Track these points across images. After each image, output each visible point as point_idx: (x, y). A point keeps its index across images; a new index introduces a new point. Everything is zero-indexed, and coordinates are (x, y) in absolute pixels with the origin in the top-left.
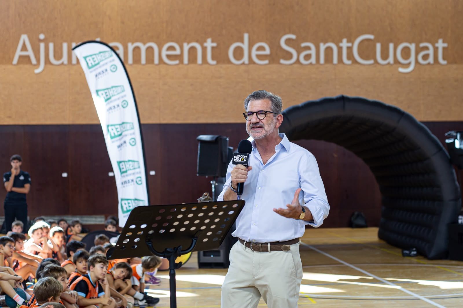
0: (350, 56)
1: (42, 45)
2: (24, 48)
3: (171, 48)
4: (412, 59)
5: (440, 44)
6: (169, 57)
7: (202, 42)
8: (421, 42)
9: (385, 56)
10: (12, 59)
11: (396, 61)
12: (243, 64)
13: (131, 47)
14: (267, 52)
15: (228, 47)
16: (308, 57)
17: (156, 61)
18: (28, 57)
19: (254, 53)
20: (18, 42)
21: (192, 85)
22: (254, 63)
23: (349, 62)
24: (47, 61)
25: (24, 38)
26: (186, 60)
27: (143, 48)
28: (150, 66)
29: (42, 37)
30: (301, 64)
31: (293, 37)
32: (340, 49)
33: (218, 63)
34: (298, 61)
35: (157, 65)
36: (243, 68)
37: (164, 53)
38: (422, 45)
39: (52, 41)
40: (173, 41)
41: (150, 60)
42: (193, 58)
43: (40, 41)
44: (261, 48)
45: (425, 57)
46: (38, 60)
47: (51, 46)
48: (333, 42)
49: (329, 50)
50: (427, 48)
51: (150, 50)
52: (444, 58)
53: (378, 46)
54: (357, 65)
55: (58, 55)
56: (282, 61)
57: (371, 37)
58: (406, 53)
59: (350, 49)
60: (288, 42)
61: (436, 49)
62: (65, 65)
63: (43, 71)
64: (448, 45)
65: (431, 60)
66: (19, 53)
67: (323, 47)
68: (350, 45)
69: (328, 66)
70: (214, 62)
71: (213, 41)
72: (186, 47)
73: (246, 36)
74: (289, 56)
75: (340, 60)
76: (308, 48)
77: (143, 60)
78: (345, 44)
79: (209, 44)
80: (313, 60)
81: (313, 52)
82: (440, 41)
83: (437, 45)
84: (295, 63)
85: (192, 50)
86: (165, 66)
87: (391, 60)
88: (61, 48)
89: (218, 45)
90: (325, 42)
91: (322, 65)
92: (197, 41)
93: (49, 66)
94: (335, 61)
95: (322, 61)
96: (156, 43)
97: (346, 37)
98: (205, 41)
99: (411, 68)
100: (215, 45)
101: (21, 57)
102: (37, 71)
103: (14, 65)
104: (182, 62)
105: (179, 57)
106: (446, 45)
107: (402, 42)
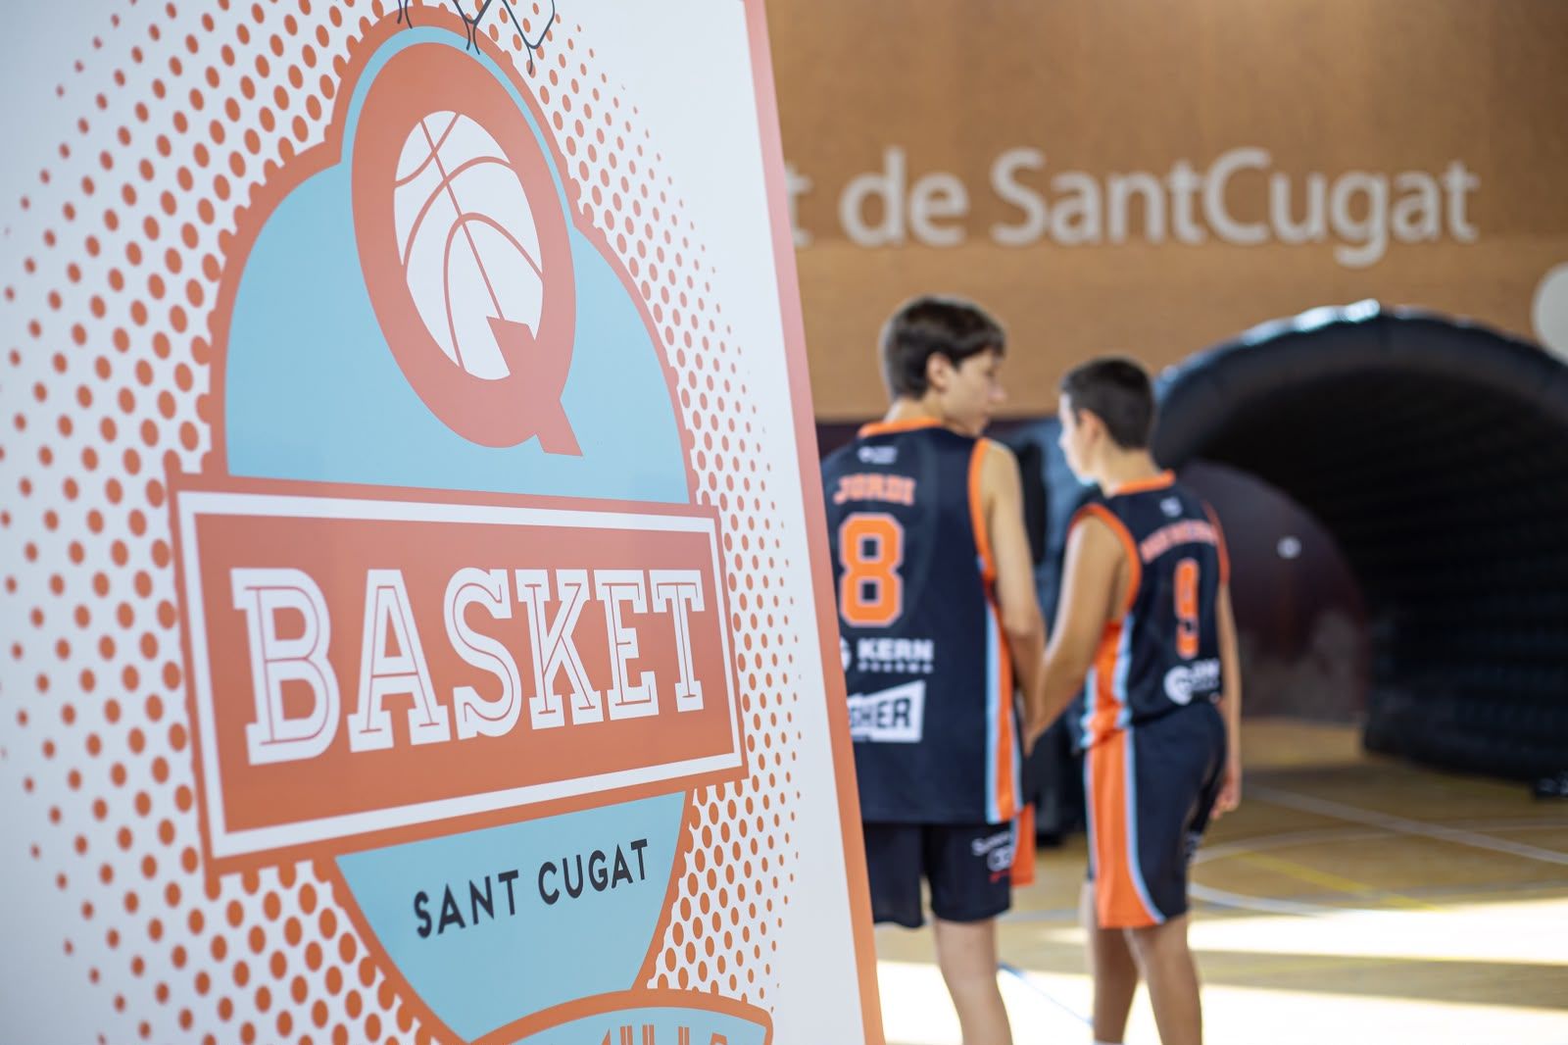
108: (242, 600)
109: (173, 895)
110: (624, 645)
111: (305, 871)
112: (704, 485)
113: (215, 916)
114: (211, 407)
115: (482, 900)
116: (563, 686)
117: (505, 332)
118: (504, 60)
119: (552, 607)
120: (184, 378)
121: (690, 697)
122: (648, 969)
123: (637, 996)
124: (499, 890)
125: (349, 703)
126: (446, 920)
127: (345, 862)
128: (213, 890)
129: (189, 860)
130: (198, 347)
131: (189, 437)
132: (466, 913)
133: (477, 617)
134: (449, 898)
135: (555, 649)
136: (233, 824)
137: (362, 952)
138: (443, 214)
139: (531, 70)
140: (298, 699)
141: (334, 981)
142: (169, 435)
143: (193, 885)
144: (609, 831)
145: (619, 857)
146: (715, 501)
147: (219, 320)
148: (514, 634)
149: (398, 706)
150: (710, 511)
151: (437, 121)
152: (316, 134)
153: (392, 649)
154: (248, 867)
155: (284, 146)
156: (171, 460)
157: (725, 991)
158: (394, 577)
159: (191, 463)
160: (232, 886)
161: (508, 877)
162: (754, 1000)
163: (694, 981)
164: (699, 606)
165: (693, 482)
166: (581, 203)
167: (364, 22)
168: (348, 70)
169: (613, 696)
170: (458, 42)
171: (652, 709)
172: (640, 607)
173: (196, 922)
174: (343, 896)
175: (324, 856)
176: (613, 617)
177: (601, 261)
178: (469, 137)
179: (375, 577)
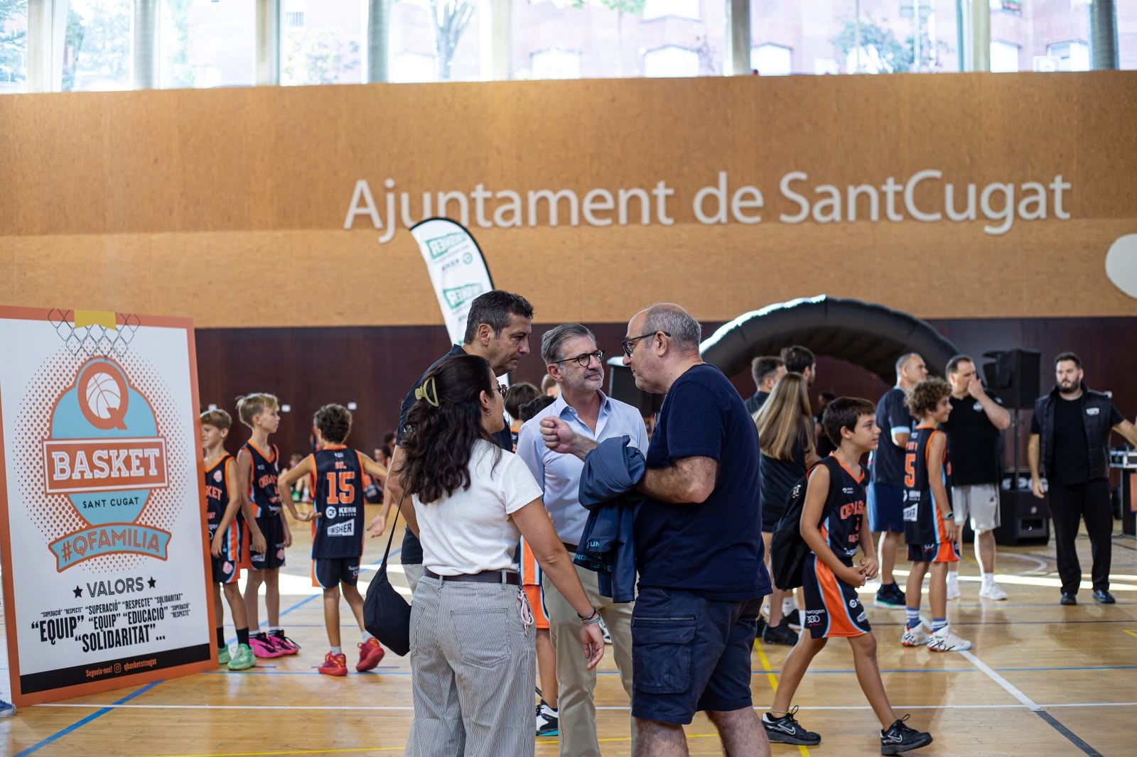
0: (900, 207)
1: (391, 198)
2: (362, 203)
3: (599, 199)
4: (1009, 210)
5: (1059, 185)
6: (595, 213)
7: (649, 188)
8: (1024, 181)
9: (961, 206)
10: (343, 221)
11: (980, 215)
12: (719, 223)
13: (533, 197)
14: (759, 202)
15: (694, 196)
16: (827, 210)
17: (575, 219)
18: (368, 217)
19: (737, 204)
20: (352, 193)
21: (634, 259)
22: (736, 221)
23: (898, 218)
24: (399, 223)
25: (362, 185)
26: (623, 218)
27: (553, 199)
28: (564, 228)
29: (390, 183)
30: (817, 222)
31: (803, 176)
32: (882, 196)
33: (676, 221)
34: (810, 217)
35: (575, 227)
36: (718, 229)
37: (588, 206)
38: (1025, 186)
39: (405, 191)
40: (601, 187)
41: (564, 218)
42: (634, 216)
43: (387, 190)
44: (747, 197)
45: (1032, 207)
46: (385, 221)
47: (405, 198)
48: (871, 183)
49: (863, 199)
50: (1035, 192)
51: (564, 201)
52: (1065, 209)
53: (949, 190)
54: (911, 223)
56: (784, 218)
57: (937, 174)
58: (998, 200)
59: (899, 196)
60: (794, 185)
61: (1050, 194)
63: (393, 238)
64: (1072, 186)
65: (1041, 212)
66: (353, 210)
67: (853, 193)
68: (899, 188)
69: (863, 224)
70: (670, 221)
71: (667, 186)
72: (624, 196)
73: (723, 177)
74: (795, 208)
75: (883, 214)
76: (828, 195)
77: (553, 220)
78: (890, 187)
79: (661, 191)
80: (836, 215)
81: (836, 201)
82: (1058, 179)
83: (1052, 186)
84: (806, 220)
85: (634, 201)
86: (588, 228)
87: (971, 212)
88: (421, 201)
89: (677, 191)
90: (857, 183)
91: (852, 223)
92: (641, 187)
93: (402, 231)
94: (875, 215)
95: (852, 215)
96: (573, 190)
97: (893, 175)
98: (655, 186)
99: (1006, 226)
100: (670, 191)
101: (356, 217)
102: (383, 239)
103: (347, 230)
104: (616, 220)
105: (613, 213)
106: (1068, 186)
107: (990, 182)
108: (53, 456)
109: (40, 497)
110: (135, 463)
111: (62, 496)
112: (162, 432)
113: (47, 501)
114: (50, 429)
115: (98, 504)
116: (119, 470)
117: (110, 410)
118: (114, 361)
119: (117, 457)
120: (45, 425)
121: (153, 472)
122: (137, 519)
123: (134, 524)
124: (102, 503)
125: (72, 471)
126: (89, 506)
127: (70, 496)
128: (46, 497)
129: (43, 493)
130: (48, 421)
131: (45, 433)
132: (94, 505)
133: (100, 458)
134: (90, 503)
135: (118, 463)
136: (50, 488)
137: (72, 509)
138: (98, 391)
139: (120, 360)
140: (63, 471)
141: (67, 512)
142: (42, 433)
143: (43, 497)
144: (129, 496)
145: (131, 500)
146: (165, 435)
147: (52, 416)
148: (109, 461)
149: (82, 473)
150: (162, 437)
151: (96, 376)
152: (71, 383)
153: (81, 463)
154: (53, 495)
155: (65, 387)
156: (42, 437)
157: (158, 526)
158: (83, 452)
159: (46, 437)
160: (50, 497)
161: (104, 501)
162: (166, 529)
163: (149, 523)
164: (158, 455)
165: (159, 432)
166: (132, 383)
167: (85, 359)
168: (78, 372)
169: (132, 472)
170: (103, 360)
171: (143, 474)
172: (141, 456)
173: (43, 501)
174: (69, 500)
175: (66, 494)
176: (133, 459)
177: (136, 393)
178: (105, 376)
179: (79, 453)
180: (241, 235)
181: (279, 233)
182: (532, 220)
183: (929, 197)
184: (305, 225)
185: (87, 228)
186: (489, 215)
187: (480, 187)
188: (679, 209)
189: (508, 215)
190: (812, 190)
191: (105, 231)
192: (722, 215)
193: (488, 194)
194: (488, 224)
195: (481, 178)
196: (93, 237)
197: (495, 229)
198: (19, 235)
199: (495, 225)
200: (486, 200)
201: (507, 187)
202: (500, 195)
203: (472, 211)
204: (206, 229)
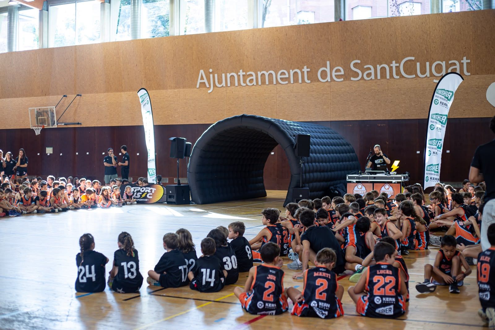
0: (398, 73)
1: (211, 76)
2: (202, 78)
3: (283, 73)
5: (465, 61)
6: (282, 79)
7: (301, 69)
8: (450, 60)
9: (423, 71)
10: (196, 85)
11: (432, 75)
12: (327, 81)
13: (259, 74)
14: (342, 73)
15: (317, 71)
16: (369, 75)
17: (275, 83)
18: (204, 83)
19: (334, 74)
20: (198, 75)
21: (296, 97)
22: (334, 81)
23: (398, 77)
24: (215, 85)
25: (202, 71)
26: (292, 82)
27: (267, 74)
28: (271, 85)
29: (211, 70)
30: (365, 80)
31: (359, 62)
32: (391, 68)
33: (311, 81)
34: (362, 78)
35: (275, 85)
36: (327, 84)
37: (279, 77)
38: (450, 62)
39: (216, 73)
40: (284, 69)
41: (271, 82)
42: (296, 80)
43: (210, 73)
44: (338, 71)
46: (210, 85)
47: (216, 75)
48: (386, 64)
49: (383, 69)
50: (455, 64)
51: (270, 75)
52: (468, 71)
53: (418, 64)
54: (404, 79)
55: (220, 82)
56: (352, 79)
57: (413, 58)
58: (439, 68)
59: (398, 68)
60: (355, 65)
61: (461, 65)
62: (224, 87)
63: (212, 91)
64: (471, 61)
66: (199, 81)
67: (379, 67)
68: (398, 65)
69: (384, 80)
70: (309, 81)
71: (307, 68)
72: (292, 72)
73: (328, 63)
74: (356, 75)
75: (391, 76)
76: (370, 69)
77: (267, 82)
78: (394, 65)
79: (305, 70)
80: (373, 77)
81: (372, 71)
82: (465, 58)
83: (462, 61)
85: (296, 74)
86: (280, 85)
87: (428, 74)
88: (222, 77)
89: (311, 69)
90: (380, 64)
91: (379, 80)
92: (298, 68)
93: (216, 88)
94: (388, 77)
95: (379, 77)
96: (274, 70)
97: (395, 60)
98: (303, 68)
100: (309, 70)
101: (200, 83)
102: (209, 91)
103: (198, 88)
104: (289, 82)
105: (288, 79)
106: (469, 61)
107: (435, 61)
180: (164, 91)
181: (176, 90)
182: (260, 83)
183: (410, 68)
184: (184, 88)
185: (117, 90)
186: (245, 82)
187: (241, 71)
188: (312, 76)
189: (251, 81)
190: (363, 67)
191: (123, 91)
192: (329, 79)
193: (244, 73)
194: (245, 85)
195: (242, 67)
196: (119, 93)
197: (247, 86)
198: (97, 93)
199: (247, 85)
200: (243, 75)
201: (250, 70)
202: (248, 73)
203: (239, 80)
204: (153, 90)
